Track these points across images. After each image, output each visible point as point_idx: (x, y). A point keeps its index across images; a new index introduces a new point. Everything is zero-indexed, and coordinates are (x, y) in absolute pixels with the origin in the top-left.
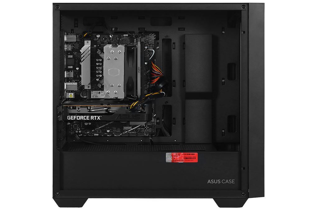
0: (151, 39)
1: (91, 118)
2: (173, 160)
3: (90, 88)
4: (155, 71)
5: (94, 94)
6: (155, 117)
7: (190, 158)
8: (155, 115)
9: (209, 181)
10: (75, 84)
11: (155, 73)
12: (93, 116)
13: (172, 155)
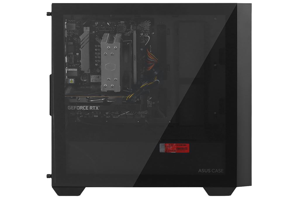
0: (146, 26)
1: (90, 108)
2: (166, 150)
3: (89, 72)
4: (150, 59)
5: (93, 78)
6: (151, 100)
7: (182, 149)
8: (151, 98)
9: (200, 170)
10: (75, 70)
11: (150, 61)
12: (92, 107)
13: (165, 146)
